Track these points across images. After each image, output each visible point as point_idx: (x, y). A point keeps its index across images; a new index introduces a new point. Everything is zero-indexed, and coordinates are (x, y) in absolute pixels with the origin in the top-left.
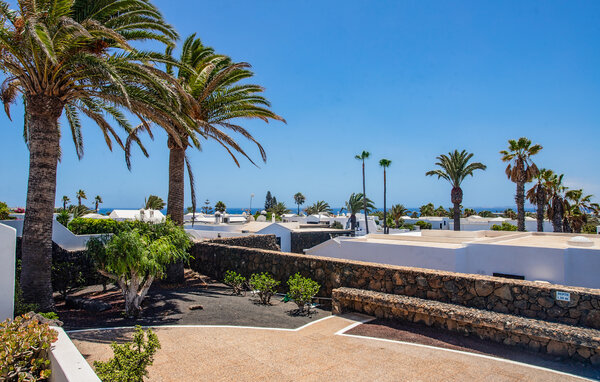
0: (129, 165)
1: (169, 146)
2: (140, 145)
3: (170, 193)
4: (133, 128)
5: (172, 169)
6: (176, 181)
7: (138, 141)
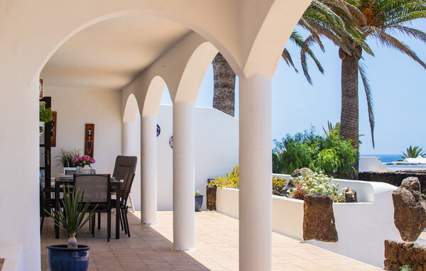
0: (308, 78)
1: (341, 56)
2: (314, 58)
3: (343, 111)
4: (304, 39)
5: (344, 82)
6: (348, 96)
7: (311, 53)
